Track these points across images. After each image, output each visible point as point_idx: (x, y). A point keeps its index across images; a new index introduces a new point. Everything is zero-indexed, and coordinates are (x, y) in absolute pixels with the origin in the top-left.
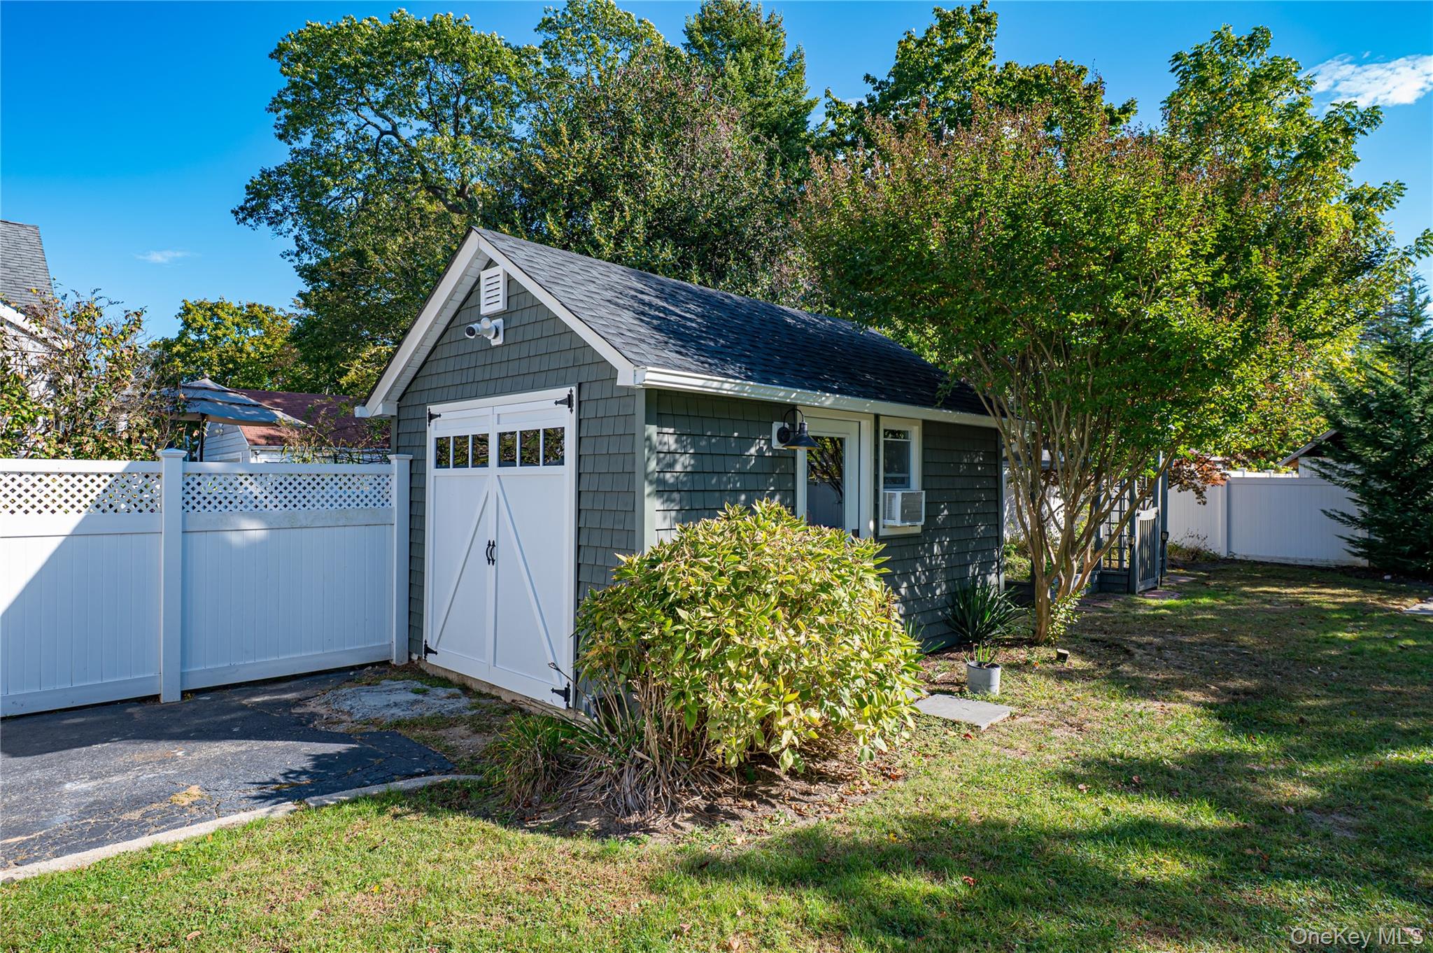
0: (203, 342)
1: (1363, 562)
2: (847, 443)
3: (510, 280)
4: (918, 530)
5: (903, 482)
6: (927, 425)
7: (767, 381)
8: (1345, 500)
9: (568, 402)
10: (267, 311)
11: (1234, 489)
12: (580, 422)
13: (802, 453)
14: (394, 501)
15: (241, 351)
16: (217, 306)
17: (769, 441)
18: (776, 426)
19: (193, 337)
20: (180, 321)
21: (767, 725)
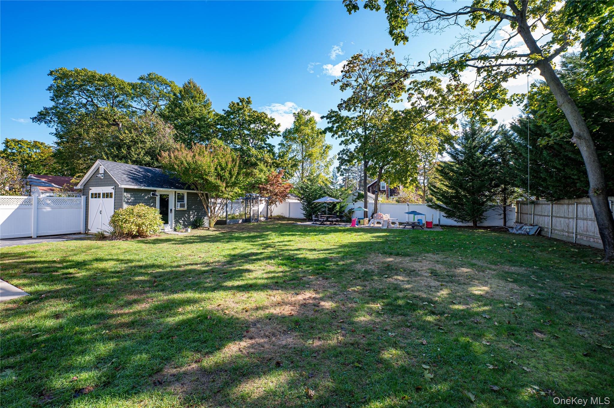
0: (14, 153)
1: (305, 218)
2: (168, 195)
3: (104, 169)
4: (185, 209)
5: (183, 202)
7: (149, 187)
8: (302, 206)
9: (113, 189)
10: (42, 144)
11: (290, 204)
12: (115, 192)
13: (158, 197)
14: (82, 204)
15: (31, 157)
16: (20, 141)
17: (150, 196)
18: (151, 193)
19: (9, 151)
20: (4, 145)
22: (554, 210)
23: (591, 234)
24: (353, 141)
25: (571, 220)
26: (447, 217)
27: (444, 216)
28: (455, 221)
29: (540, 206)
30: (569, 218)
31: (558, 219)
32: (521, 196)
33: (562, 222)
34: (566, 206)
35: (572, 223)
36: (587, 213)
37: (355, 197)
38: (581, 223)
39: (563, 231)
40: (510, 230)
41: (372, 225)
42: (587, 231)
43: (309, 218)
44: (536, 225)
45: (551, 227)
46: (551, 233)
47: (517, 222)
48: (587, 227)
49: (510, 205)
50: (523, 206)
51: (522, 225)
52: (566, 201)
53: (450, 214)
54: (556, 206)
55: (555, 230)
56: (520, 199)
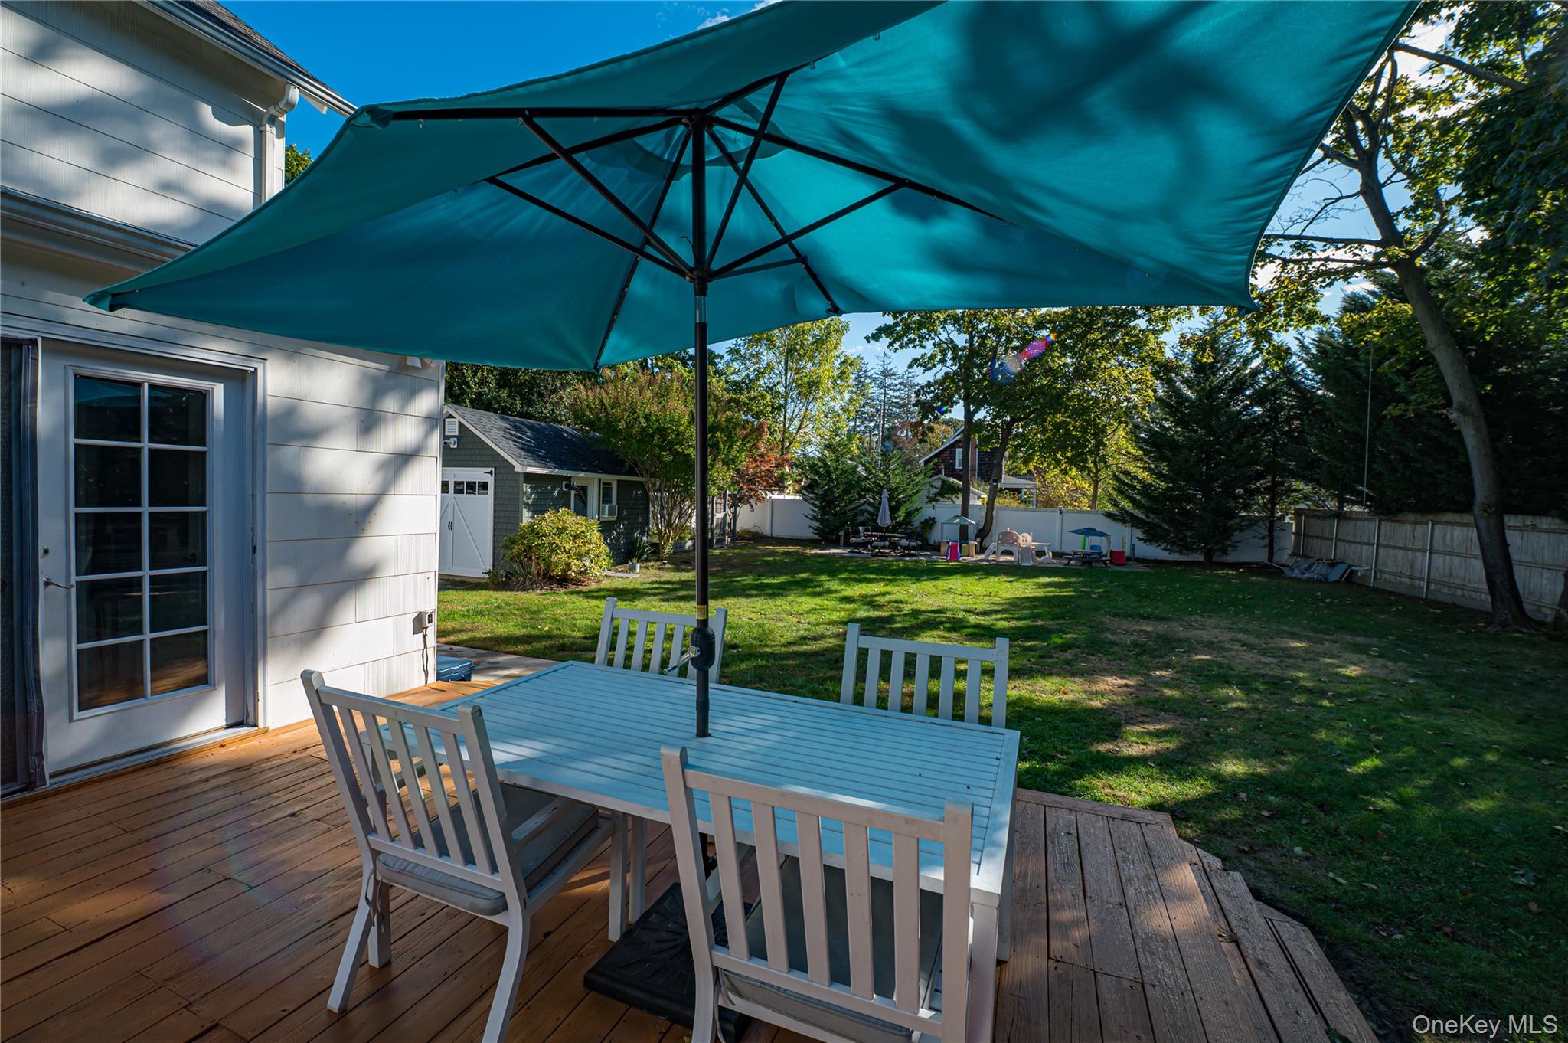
1: (817, 537)
2: (589, 488)
3: (461, 424)
4: (615, 519)
5: (610, 502)
6: (619, 481)
7: (562, 469)
8: (809, 509)
9: (491, 473)
11: (775, 504)
12: (495, 481)
13: (573, 493)
17: (561, 488)
18: (564, 483)
21: (568, 565)
22: (1382, 533)
23: (1459, 581)
24: (943, 361)
25: (1418, 554)
26: (1145, 541)
27: (1140, 539)
28: (1165, 549)
29: (1352, 523)
30: (1413, 550)
31: (1392, 552)
32: (1306, 498)
33: (1400, 558)
34: (1409, 527)
35: (1420, 559)
36: (1452, 541)
37: (934, 491)
38: (1438, 560)
39: (1401, 575)
40: (1286, 571)
41: (991, 557)
42: (1451, 575)
43: (826, 538)
44: (1342, 562)
45: (1376, 567)
46: (1375, 578)
47: (1294, 554)
48: (1450, 568)
49: (1282, 518)
50: (1312, 521)
51: (1311, 561)
52: (1411, 517)
53: (1153, 535)
54: (1389, 524)
55: (1383, 572)
56: (1303, 506)
